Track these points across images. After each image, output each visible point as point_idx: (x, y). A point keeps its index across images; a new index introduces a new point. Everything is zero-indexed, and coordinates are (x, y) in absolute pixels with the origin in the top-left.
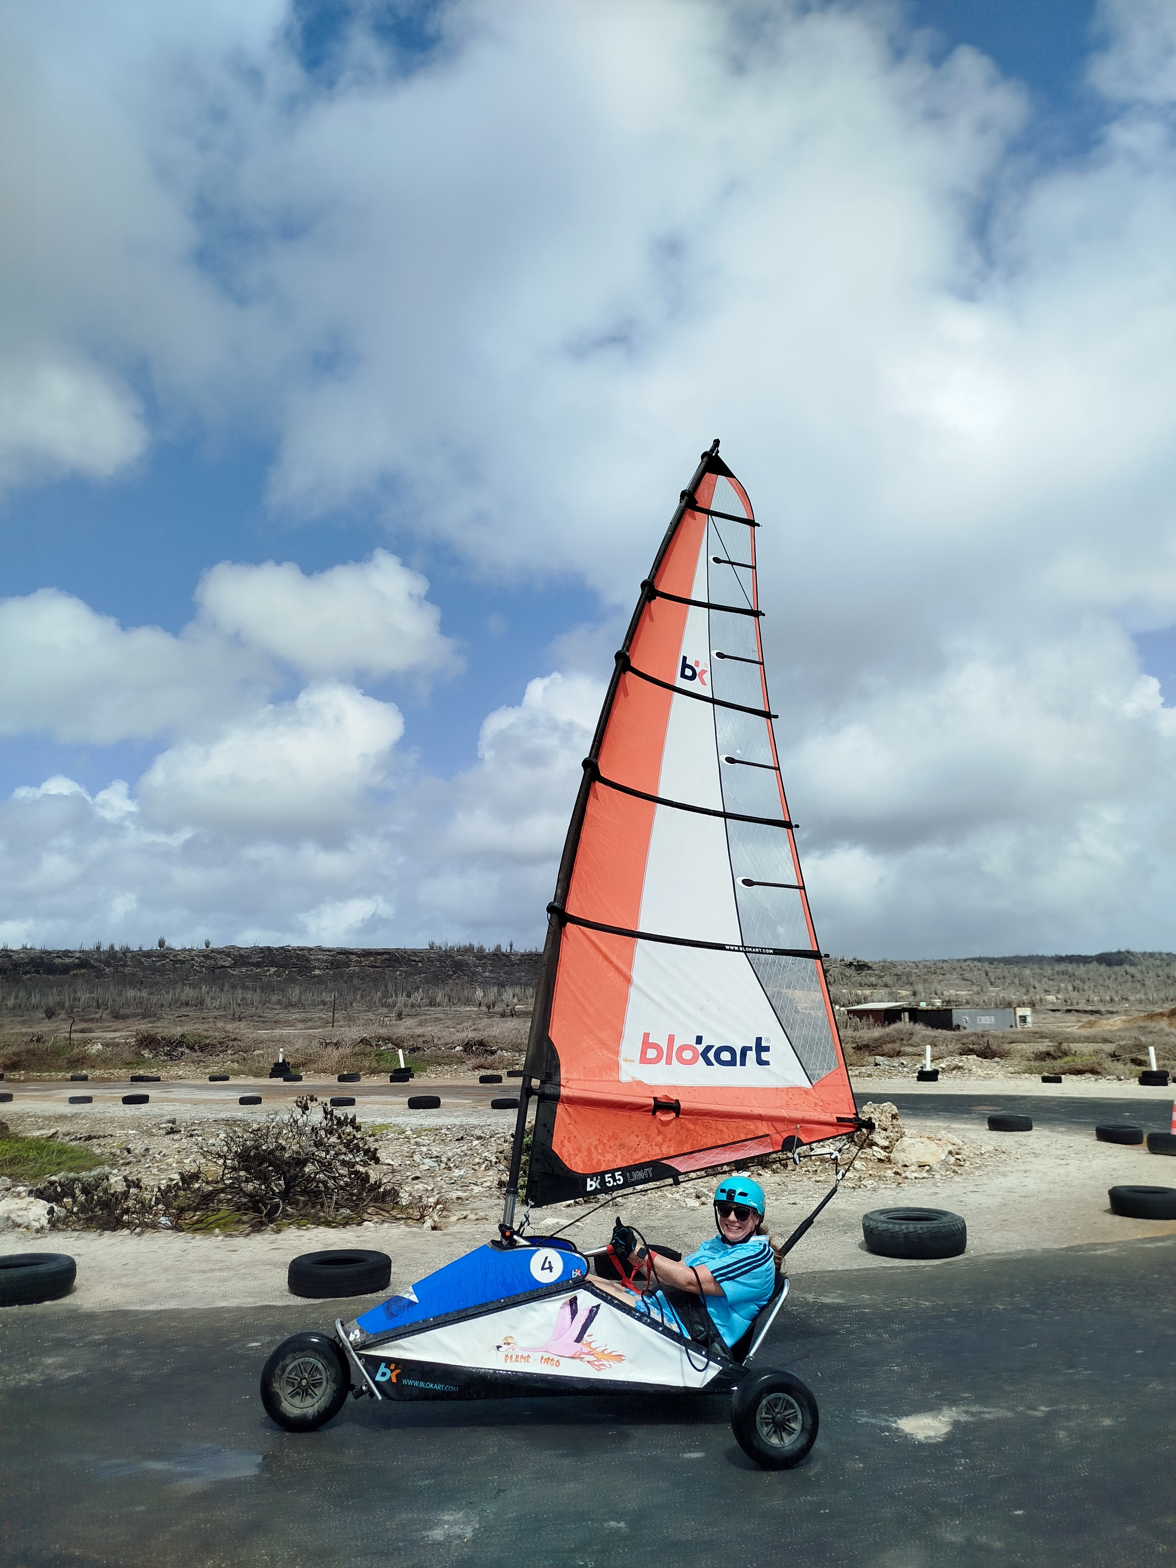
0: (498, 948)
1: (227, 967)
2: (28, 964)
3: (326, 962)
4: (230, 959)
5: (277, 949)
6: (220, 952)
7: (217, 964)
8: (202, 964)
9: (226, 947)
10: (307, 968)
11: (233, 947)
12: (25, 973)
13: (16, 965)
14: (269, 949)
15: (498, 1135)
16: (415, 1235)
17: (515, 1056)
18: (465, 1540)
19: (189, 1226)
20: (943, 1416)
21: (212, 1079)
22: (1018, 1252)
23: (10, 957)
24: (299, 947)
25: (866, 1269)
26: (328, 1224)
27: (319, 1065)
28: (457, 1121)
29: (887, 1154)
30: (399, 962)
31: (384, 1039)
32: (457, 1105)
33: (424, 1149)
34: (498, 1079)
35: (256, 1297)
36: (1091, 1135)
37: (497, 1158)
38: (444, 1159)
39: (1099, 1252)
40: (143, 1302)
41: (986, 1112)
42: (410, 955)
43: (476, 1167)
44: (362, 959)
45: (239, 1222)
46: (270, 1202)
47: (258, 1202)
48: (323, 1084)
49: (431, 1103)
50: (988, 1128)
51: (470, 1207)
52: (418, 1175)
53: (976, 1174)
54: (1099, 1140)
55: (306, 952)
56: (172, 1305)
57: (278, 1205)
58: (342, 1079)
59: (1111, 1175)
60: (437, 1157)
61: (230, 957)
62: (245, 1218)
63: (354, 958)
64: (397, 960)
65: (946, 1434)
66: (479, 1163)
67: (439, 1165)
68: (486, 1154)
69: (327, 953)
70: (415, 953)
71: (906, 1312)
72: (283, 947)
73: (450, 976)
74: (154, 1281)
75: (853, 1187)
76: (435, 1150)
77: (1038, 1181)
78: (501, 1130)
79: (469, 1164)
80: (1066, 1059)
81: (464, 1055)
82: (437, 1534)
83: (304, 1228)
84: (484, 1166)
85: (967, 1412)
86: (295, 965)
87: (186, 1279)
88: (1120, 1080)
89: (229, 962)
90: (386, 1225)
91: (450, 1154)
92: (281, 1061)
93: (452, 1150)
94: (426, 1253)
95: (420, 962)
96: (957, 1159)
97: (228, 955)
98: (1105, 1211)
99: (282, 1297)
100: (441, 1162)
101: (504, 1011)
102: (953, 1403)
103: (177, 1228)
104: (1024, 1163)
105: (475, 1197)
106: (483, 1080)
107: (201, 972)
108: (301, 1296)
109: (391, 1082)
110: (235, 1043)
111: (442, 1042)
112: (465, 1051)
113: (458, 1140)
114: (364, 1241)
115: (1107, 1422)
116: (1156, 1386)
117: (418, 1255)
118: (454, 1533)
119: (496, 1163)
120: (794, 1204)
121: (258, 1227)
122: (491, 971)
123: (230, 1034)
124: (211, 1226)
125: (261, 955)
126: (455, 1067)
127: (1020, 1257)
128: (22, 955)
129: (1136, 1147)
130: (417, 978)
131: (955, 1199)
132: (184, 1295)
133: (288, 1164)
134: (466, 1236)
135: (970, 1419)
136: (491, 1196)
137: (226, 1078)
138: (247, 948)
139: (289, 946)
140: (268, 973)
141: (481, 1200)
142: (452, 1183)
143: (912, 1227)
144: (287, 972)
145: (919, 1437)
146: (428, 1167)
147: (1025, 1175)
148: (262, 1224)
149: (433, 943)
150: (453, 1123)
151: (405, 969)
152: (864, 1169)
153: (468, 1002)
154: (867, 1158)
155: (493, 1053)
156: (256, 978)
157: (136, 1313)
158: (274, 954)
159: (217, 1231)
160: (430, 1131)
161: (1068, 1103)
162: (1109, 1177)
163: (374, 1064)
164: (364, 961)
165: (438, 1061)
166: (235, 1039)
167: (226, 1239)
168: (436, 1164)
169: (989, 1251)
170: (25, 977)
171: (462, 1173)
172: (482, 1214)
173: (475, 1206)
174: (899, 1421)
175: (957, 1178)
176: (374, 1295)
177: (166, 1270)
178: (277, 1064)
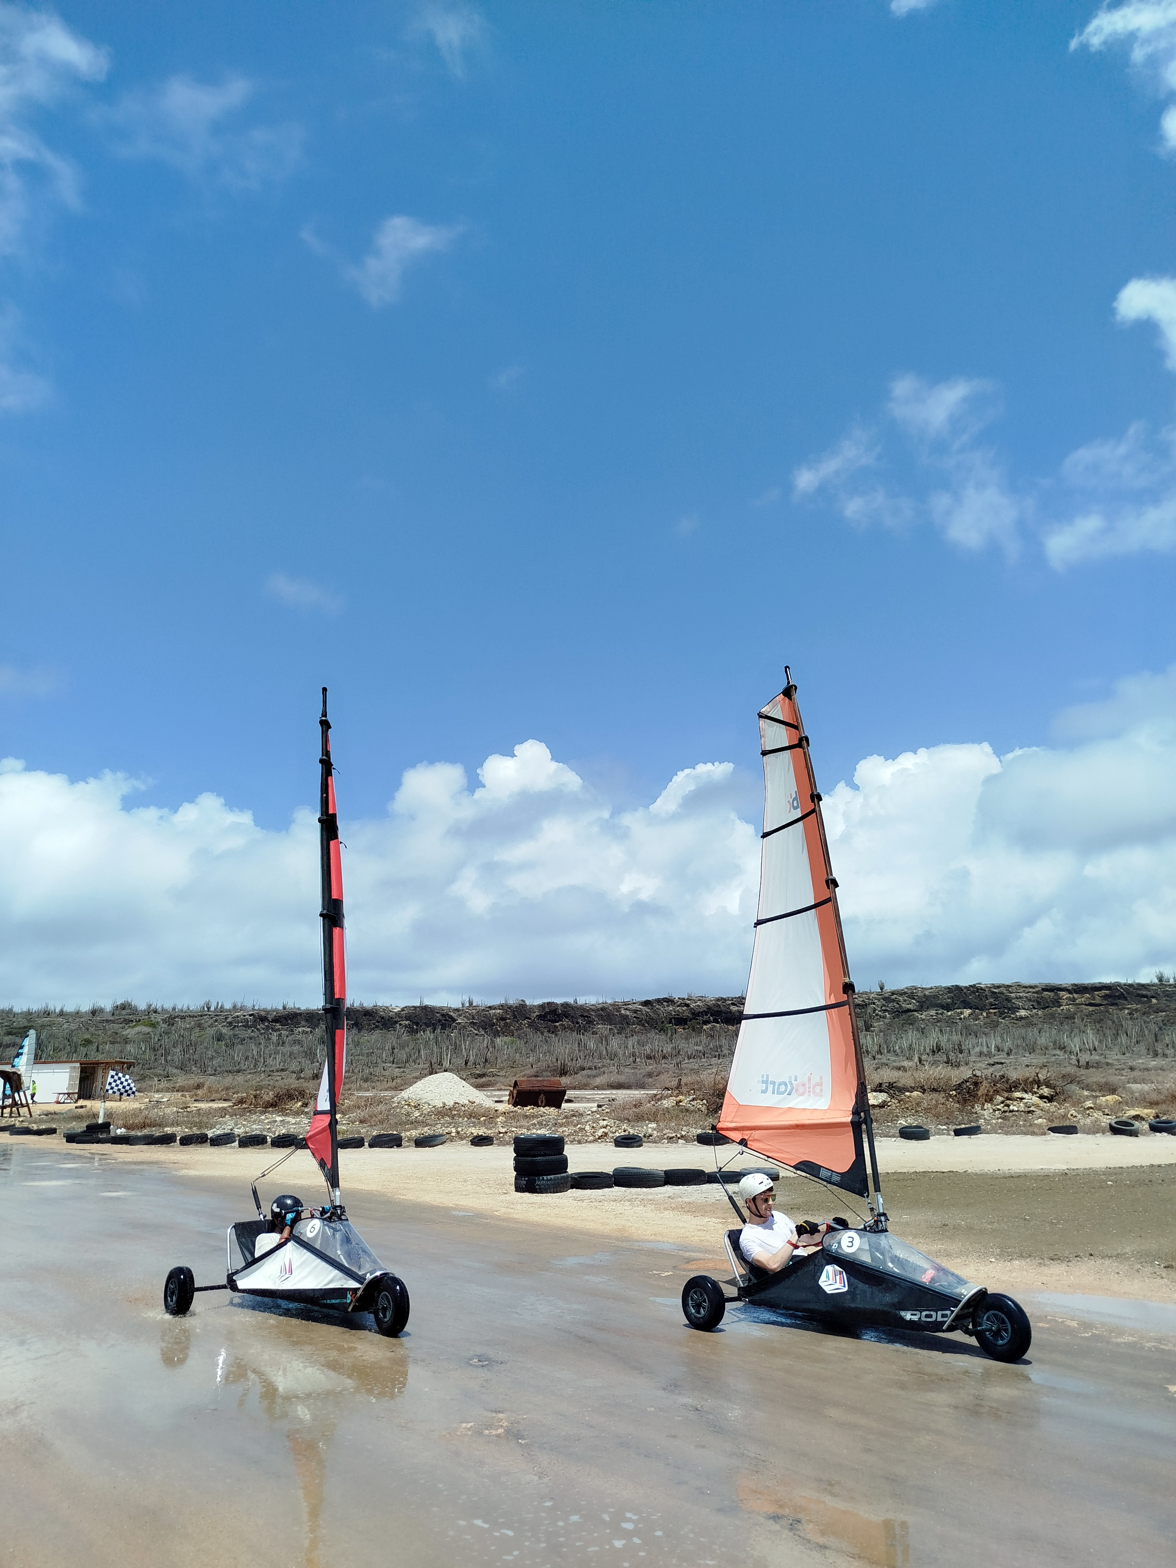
2: (706, 1013)
3: (1030, 1000)
4: (914, 1001)
5: (966, 987)
6: (902, 993)
7: (901, 1006)
8: (884, 1008)
10: (1009, 1009)
12: (706, 1022)
13: (695, 1014)
23: (687, 1005)
30: (1126, 999)
44: (1076, 996)
61: (914, 999)
64: (1122, 996)
69: (1031, 990)
72: (975, 985)
97: (912, 996)
107: (885, 1017)
128: (698, 1004)
140: (962, 1016)
170: (705, 1027)
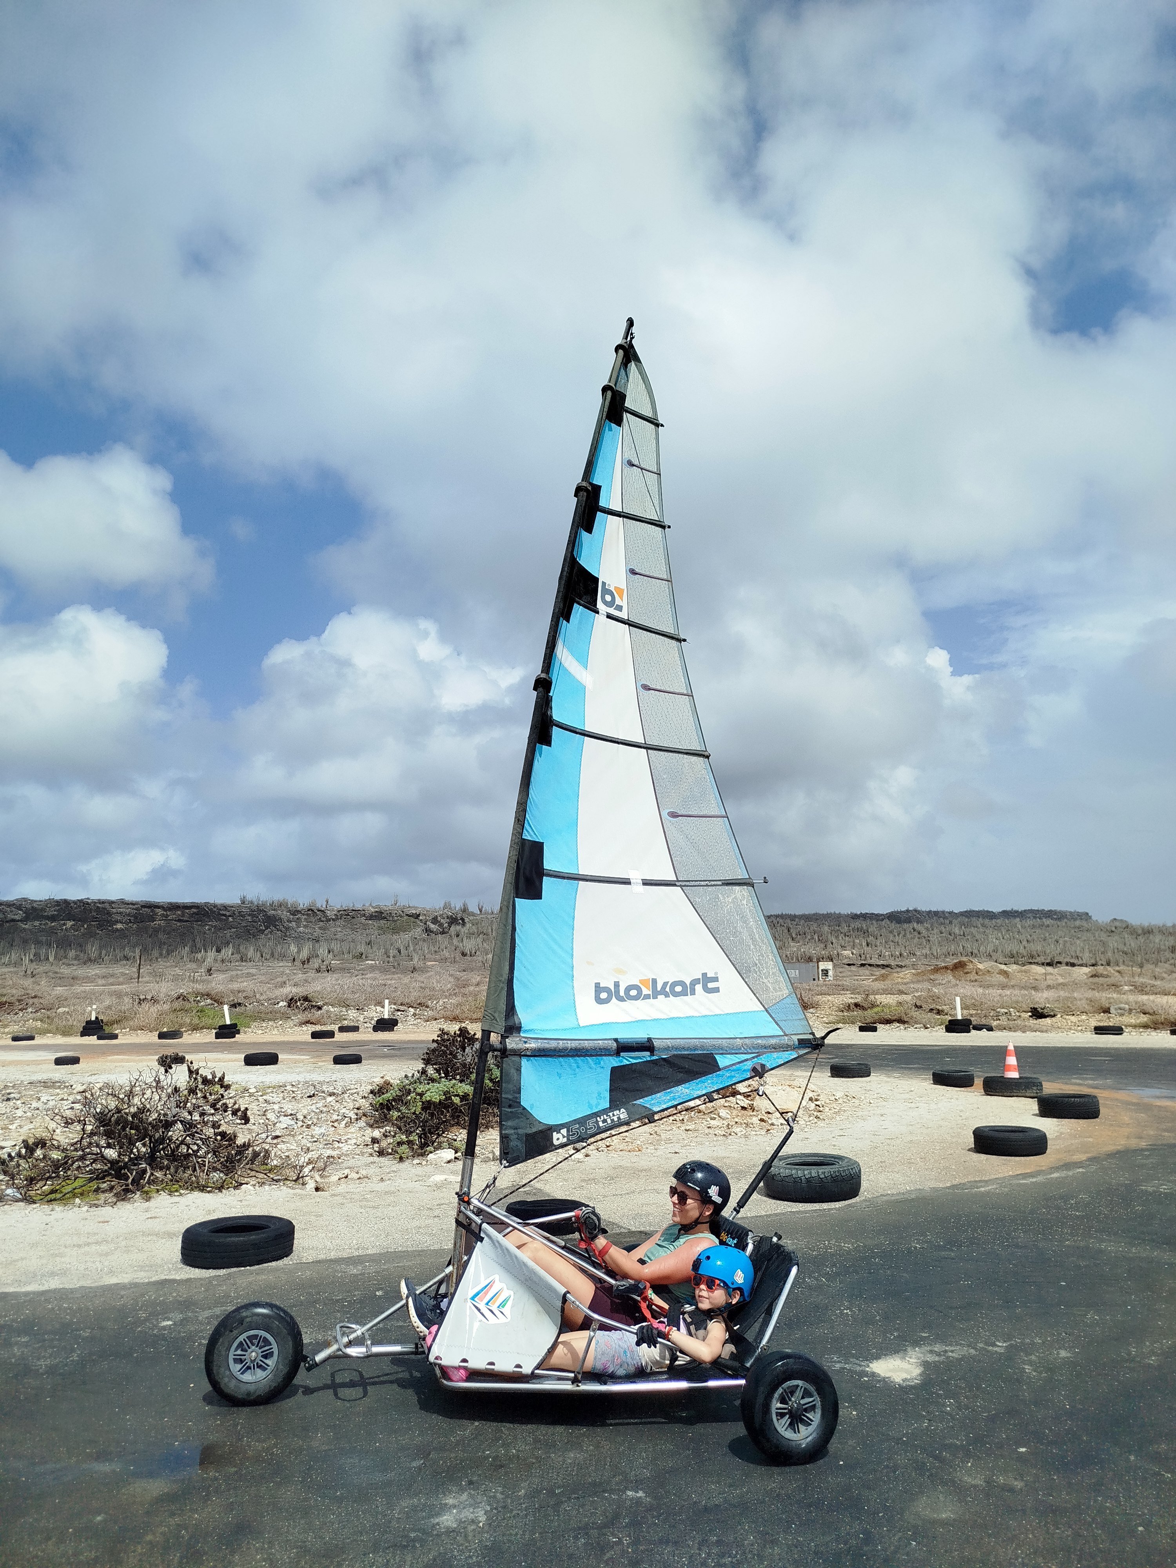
0: (314, 903)
1: (18, 921)
9: (17, 900)
11: (25, 900)
14: (66, 902)
15: (352, 1091)
16: (302, 1197)
17: (341, 1011)
18: (481, 1524)
19: (42, 1197)
20: (910, 1358)
21: (15, 1039)
22: (909, 1192)
24: (99, 900)
25: (776, 1215)
26: (202, 1189)
27: (135, 1022)
28: (301, 1078)
29: (750, 1102)
31: (203, 995)
32: (296, 1062)
33: (276, 1107)
34: (331, 1034)
35: (147, 1271)
36: (925, 1079)
37: (357, 1114)
38: (301, 1117)
39: (983, 1189)
40: (19, 1282)
41: (824, 1060)
42: (220, 909)
43: (336, 1124)
45: (97, 1190)
46: (135, 1167)
47: (121, 1168)
48: (143, 1041)
49: (270, 1059)
50: (830, 1075)
51: (344, 1165)
52: (278, 1133)
53: (838, 1118)
54: (934, 1084)
55: (107, 906)
56: (53, 1284)
57: (144, 1171)
58: (162, 1036)
59: (961, 1116)
60: (291, 1115)
62: (104, 1186)
63: (160, 912)
65: (920, 1375)
66: (337, 1120)
67: (296, 1123)
68: (344, 1110)
70: (225, 907)
71: (832, 1255)
73: (262, 932)
74: (22, 1259)
75: (724, 1135)
76: (289, 1107)
77: (895, 1124)
78: (352, 1087)
79: (327, 1121)
80: (876, 1010)
81: (289, 1011)
82: (447, 1520)
83: (176, 1194)
84: (344, 1122)
85: (931, 1352)
86: (95, 919)
87: (61, 1255)
88: (926, 1028)
89: (18, 916)
90: (267, 1187)
91: (305, 1112)
92: (93, 1018)
93: (305, 1107)
94: (321, 1216)
95: (230, 916)
96: (816, 1105)
98: (969, 1150)
99: (177, 1270)
100: (297, 1119)
101: (320, 967)
102: (916, 1343)
103: (28, 1200)
104: (878, 1107)
105: (346, 1155)
106: (315, 1035)
108: (198, 1267)
109: (216, 1038)
110: (36, 1000)
111: (264, 997)
112: (289, 1006)
113: (309, 1097)
114: (248, 1206)
115: (1063, 1354)
116: (1092, 1316)
117: (313, 1218)
118: (466, 1517)
119: (357, 1120)
120: (676, 1153)
121: (124, 1195)
122: (305, 927)
123: (29, 992)
124: (68, 1195)
125: (57, 908)
126: (281, 1022)
127: (913, 1196)
129: (969, 1089)
130: (228, 932)
131: (828, 1144)
132: (64, 1273)
133: (155, 1127)
134: (356, 1197)
135: (937, 1359)
136: (362, 1154)
137: (31, 1038)
138: (41, 901)
139: (88, 899)
141: (353, 1158)
142: (315, 1142)
143: (814, 1172)
144: (85, 926)
145: (896, 1381)
146: (286, 1126)
147: (883, 1118)
148: (127, 1191)
149: (244, 897)
150: (296, 1080)
151: (215, 923)
152: (729, 1117)
153: (283, 957)
154: (730, 1107)
155: (320, 1008)
156: (52, 932)
157: (15, 1295)
158: (71, 907)
159: (77, 1201)
160: (274, 1088)
161: (892, 1050)
162: (958, 1118)
163: (196, 1021)
164: (171, 915)
165: (260, 1017)
166: (35, 997)
167: (92, 1209)
168: (293, 1122)
169: (881, 1192)
171: (322, 1130)
172: (363, 1172)
173: (350, 1164)
174: (871, 1365)
175: (821, 1124)
176: (280, 1263)
177: (34, 1245)
178: (89, 1023)
